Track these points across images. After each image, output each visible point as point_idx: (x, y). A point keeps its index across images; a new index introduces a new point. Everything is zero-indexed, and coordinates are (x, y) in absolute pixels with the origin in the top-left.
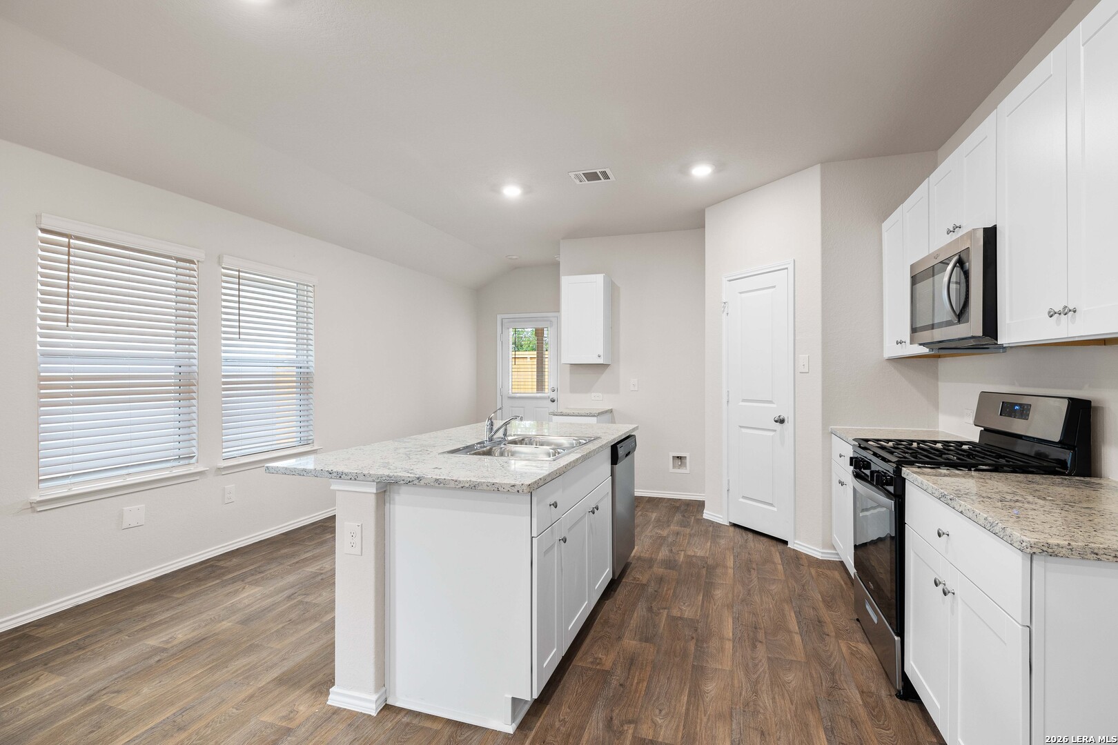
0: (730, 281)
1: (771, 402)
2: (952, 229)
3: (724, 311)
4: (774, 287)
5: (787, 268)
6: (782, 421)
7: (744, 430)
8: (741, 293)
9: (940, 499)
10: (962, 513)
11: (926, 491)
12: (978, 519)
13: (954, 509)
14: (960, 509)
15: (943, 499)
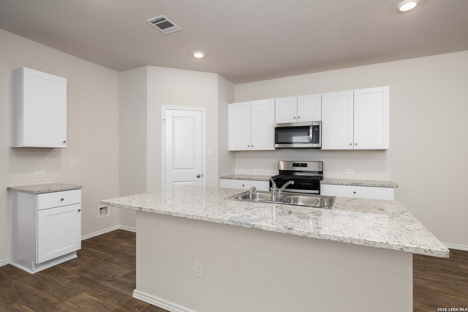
0: (166, 109)
2: (297, 117)
3: (163, 124)
5: (201, 111)
6: (199, 177)
7: (175, 183)
9: (352, 185)
10: (366, 186)
11: (341, 185)
12: (376, 186)
13: (361, 186)
14: (365, 185)
15: (354, 185)
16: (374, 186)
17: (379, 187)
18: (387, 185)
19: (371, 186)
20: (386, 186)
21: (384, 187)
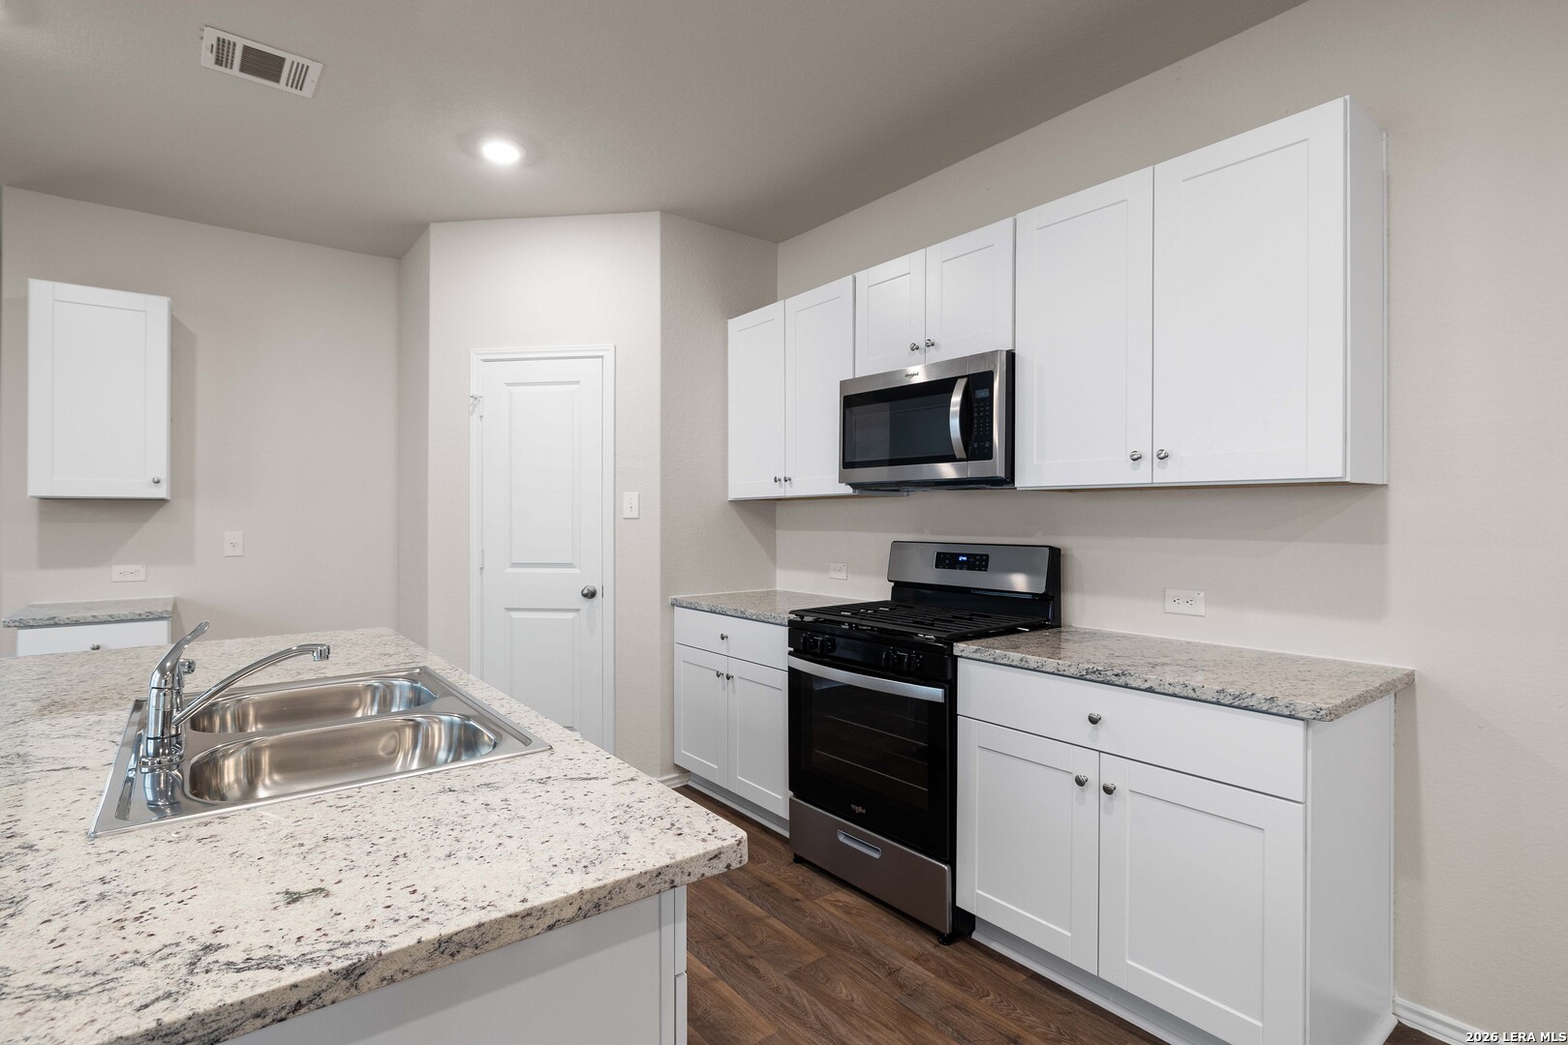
0: (485, 361)
1: (570, 565)
2: (922, 345)
3: (473, 412)
4: (577, 383)
5: (602, 357)
6: (591, 595)
7: (515, 615)
8: (508, 384)
9: (1081, 678)
10: (1150, 690)
11: (1034, 670)
12: (1198, 694)
13: (1126, 686)
14: (1147, 685)
15: (1093, 677)
16: (1191, 694)
17: (1218, 703)
18: (1259, 695)
19: (1174, 695)
20: (1253, 702)
21: (1245, 708)
